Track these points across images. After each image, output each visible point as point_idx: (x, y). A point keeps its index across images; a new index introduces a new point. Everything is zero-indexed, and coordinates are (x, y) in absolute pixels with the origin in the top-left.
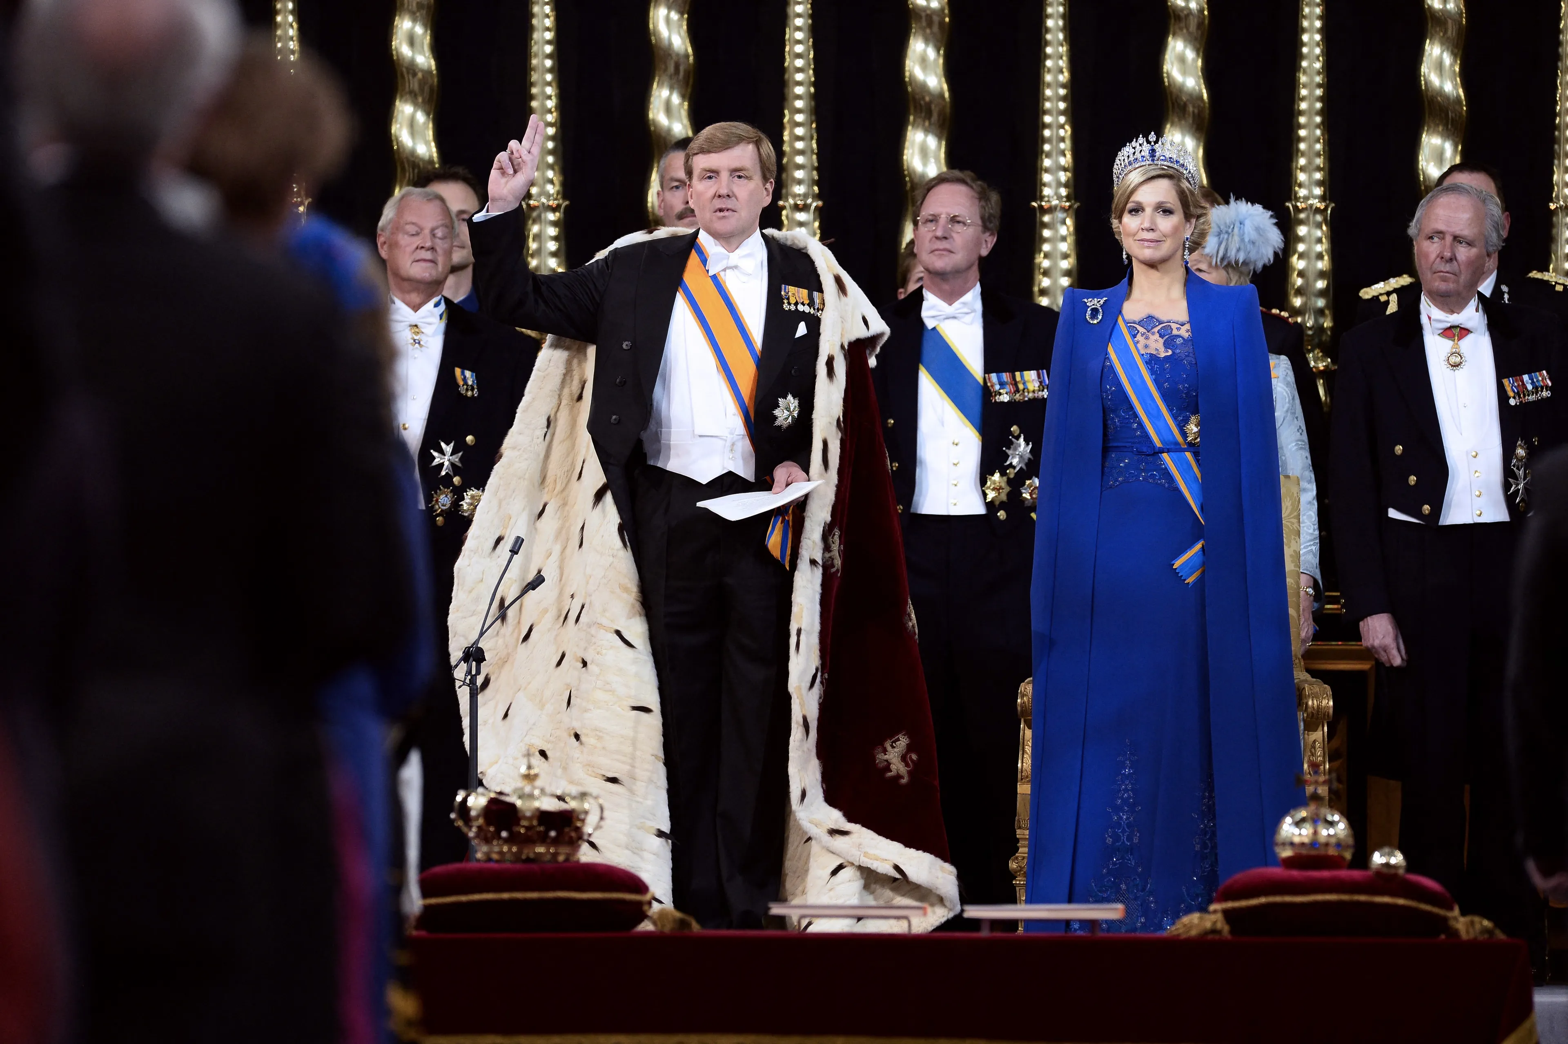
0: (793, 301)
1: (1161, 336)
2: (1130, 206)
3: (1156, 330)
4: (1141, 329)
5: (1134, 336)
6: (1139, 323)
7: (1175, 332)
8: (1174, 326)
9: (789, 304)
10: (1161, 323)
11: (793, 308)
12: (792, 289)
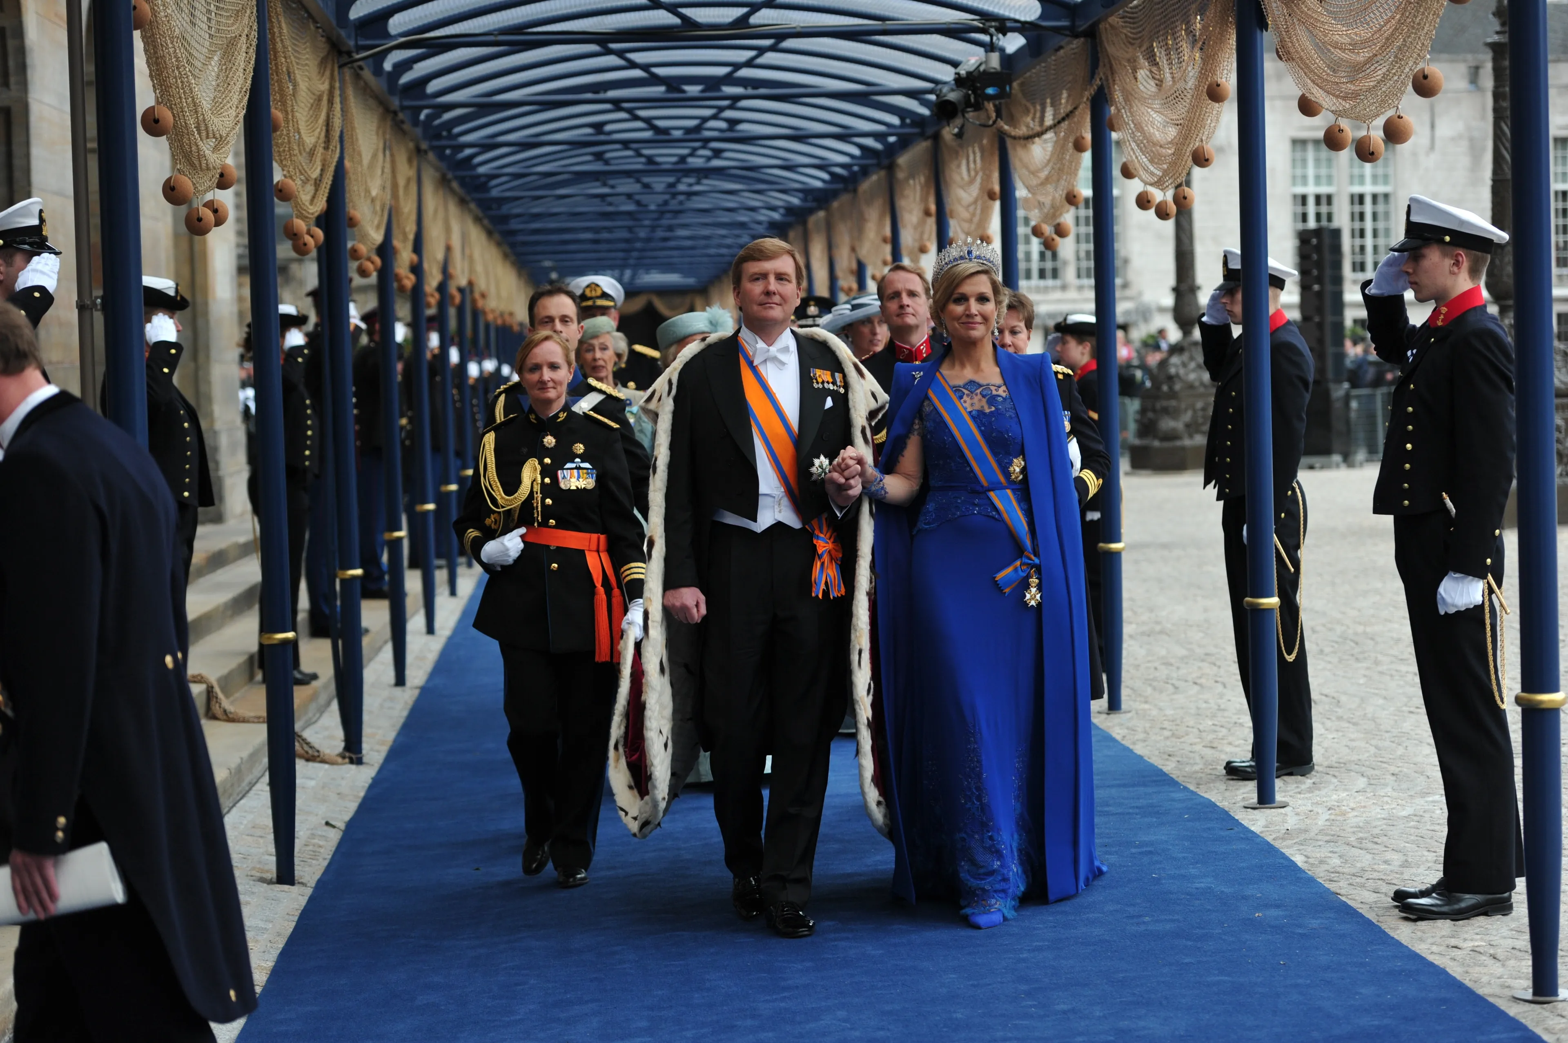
0: (820, 380)
1: (984, 396)
2: (955, 296)
3: (978, 391)
4: (966, 392)
5: (961, 398)
6: (964, 387)
7: (994, 393)
8: (993, 388)
9: (818, 383)
10: (980, 386)
11: (820, 386)
12: (818, 372)
